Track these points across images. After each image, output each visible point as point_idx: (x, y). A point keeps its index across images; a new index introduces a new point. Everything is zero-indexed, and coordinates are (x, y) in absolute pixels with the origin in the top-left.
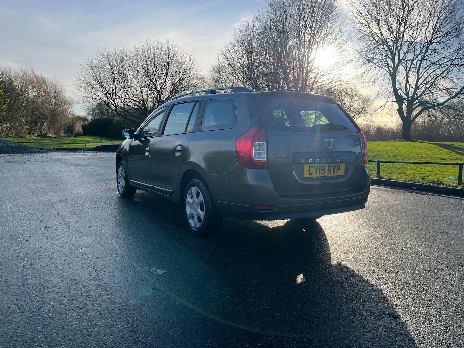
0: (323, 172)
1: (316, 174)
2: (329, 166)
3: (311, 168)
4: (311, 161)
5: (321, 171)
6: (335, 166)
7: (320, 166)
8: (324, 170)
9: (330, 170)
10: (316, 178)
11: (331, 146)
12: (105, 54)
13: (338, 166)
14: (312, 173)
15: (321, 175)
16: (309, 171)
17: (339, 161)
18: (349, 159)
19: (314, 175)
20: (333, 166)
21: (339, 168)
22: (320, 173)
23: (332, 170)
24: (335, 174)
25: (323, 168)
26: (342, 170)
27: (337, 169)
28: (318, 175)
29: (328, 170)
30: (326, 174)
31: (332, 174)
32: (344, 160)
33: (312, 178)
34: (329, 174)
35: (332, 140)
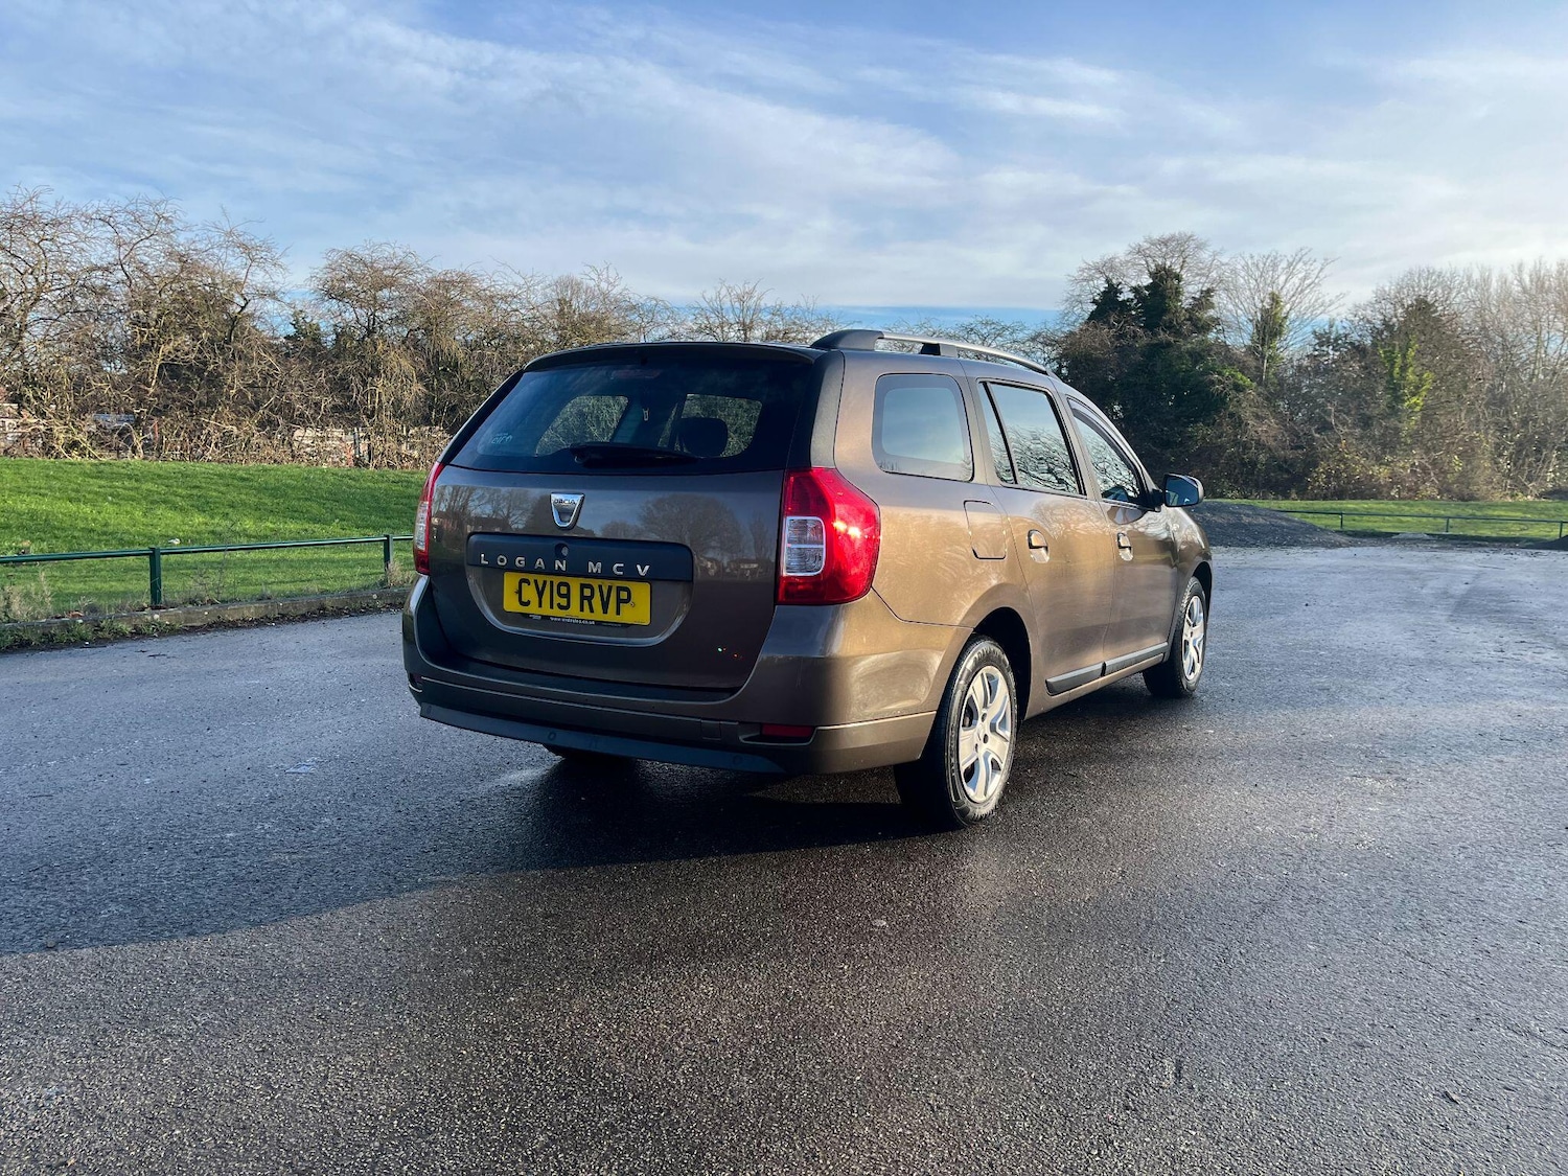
0: (564, 602)
1: (540, 605)
2: (583, 586)
3: (522, 584)
5: (556, 599)
6: (610, 588)
7: (552, 583)
8: (567, 596)
9: (589, 599)
10: (539, 617)
11: (572, 519)
13: (619, 589)
14: (528, 603)
15: (556, 612)
16: (519, 592)
17: (594, 571)
18: (647, 567)
19: (533, 609)
20: (600, 587)
21: (624, 595)
22: (552, 607)
23: (597, 602)
24: (611, 617)
25: (564, 590)
26: (639, 609)
27: (619, 601)
28: (546, 610)
29: (583, 598)
30: (574, 611)
31: (599, 615)
32: (619, 569)
33: (526, 615)
34: (586, 614)
35: (577, 499)
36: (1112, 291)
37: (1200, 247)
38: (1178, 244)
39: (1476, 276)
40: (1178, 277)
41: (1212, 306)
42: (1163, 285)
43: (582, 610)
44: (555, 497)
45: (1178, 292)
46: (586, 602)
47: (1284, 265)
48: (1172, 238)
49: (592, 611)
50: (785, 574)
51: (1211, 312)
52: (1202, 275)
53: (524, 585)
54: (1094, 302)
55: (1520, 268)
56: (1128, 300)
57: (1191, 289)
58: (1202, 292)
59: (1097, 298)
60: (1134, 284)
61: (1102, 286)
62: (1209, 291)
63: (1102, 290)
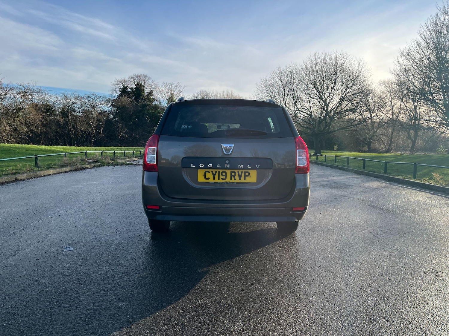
0: (224, 177)
1: (214, 179)
2: (231, 172)
3: (206, 173)
4: (210, 166)
5: (221, 177)
6: (242, 172)
7: (219, 172)
8: (226, 176)
9: (234, 176)
10: (214, 183)
11: (231, 152)
12: (278, 72)
13: (245, 172)
14: (209, 179)
15: (221, 181)
16: (205, 175)
17: (241, 167)
18: (259, 165)
19: (211, 180)
20: (238, 172)
21: (247, 174)
22: (219, 179)
23: (237, 177)
24: (242, 180)
25: (224, 174)
26: (253, 177)
27: (245, 176)
28: (216, 180)
29: (231, 176)
30: (228, 180)
31: (238, 180)
32: (249, 166)
33: (209, 182)
34: (233, 180)
35: (233, 146)
36: (125, 89)
37: (149, 79)
38: (144, 77)
39: (215, 93)
40: (144, 86)
41: (153, 95)
42: (139, 88)
43: (231, 179)
44: (223, 145)
45: (144, 90)
46: (233, 177)
47: (174, 86)
48: (141, 76)
49: (235, 179)
50: (298, 165)
51: (153, 97)
52: (150, 86)
53: (207, 173)
54: (120, 91)
55: (224, 92)
56: (130, 91)
57: (147, 90)
58: (150, 91)
59: (121, 90)
60: (131, 87)
61: (122, 87)
62: (152, 91)
63: (122, 88)
